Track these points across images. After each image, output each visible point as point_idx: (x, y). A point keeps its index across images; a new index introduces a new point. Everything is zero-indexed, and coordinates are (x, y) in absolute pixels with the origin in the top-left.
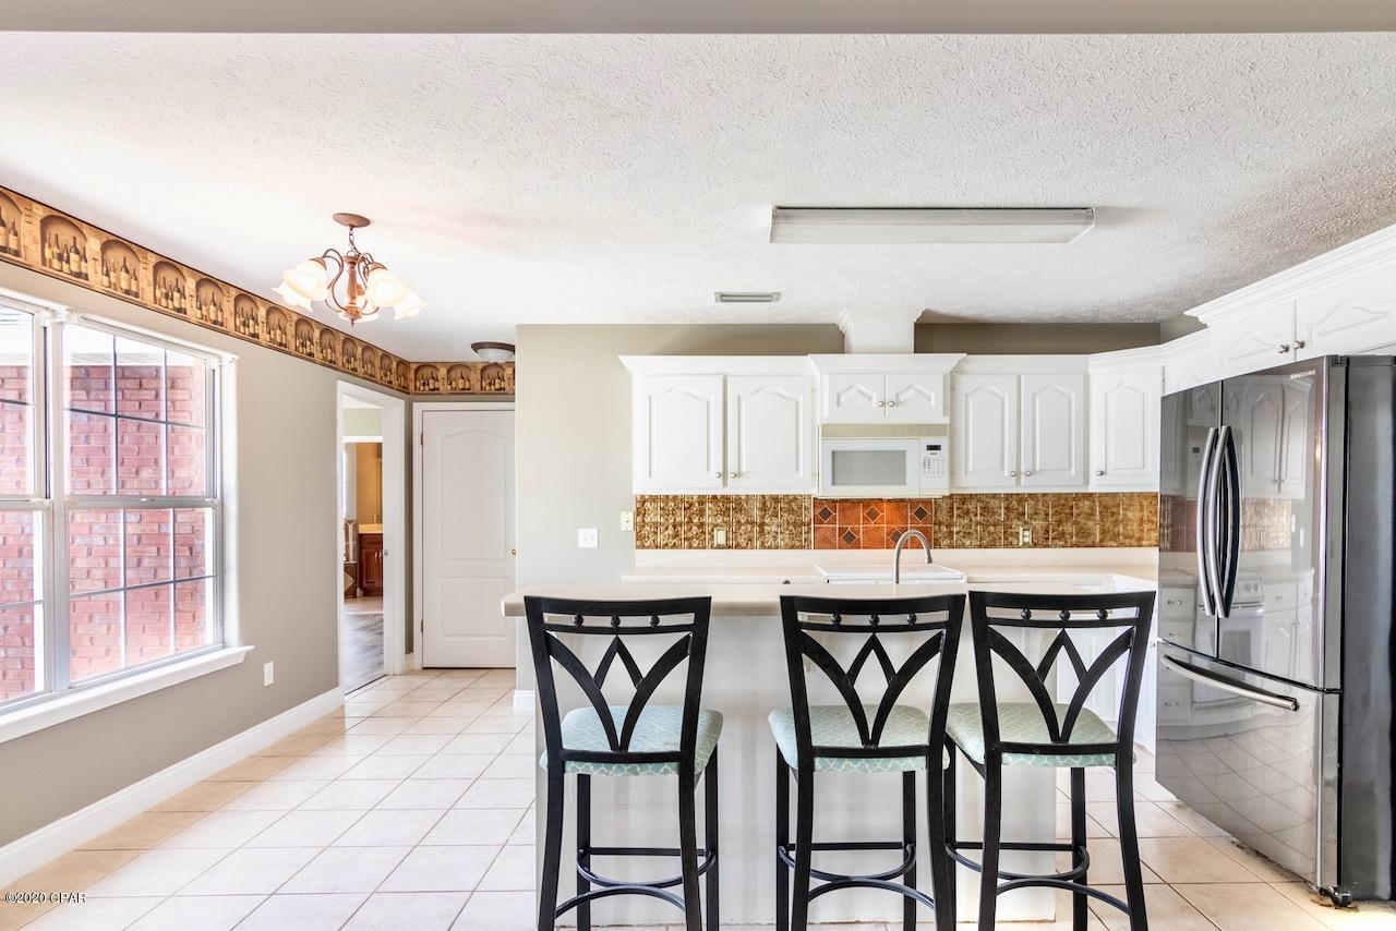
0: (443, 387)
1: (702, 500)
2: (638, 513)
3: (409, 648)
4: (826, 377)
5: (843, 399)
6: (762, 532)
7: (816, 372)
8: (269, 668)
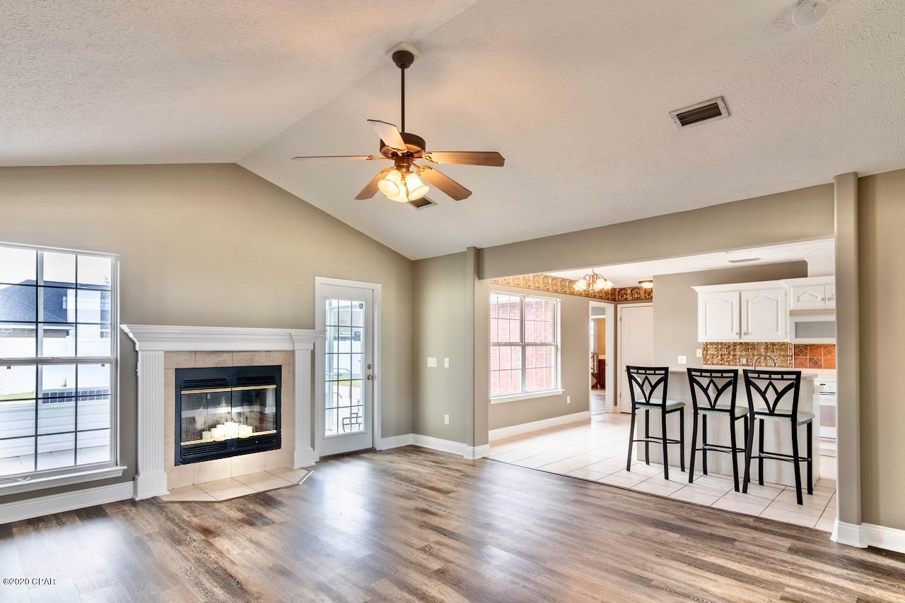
0: (629, 298)
1: (735, 344)
2: (704, 350)
3: (616, 404)
4: (792, 289)
5: (801, 299)
6: (765, 359)
7: (787, 287)
8: (568, 398)
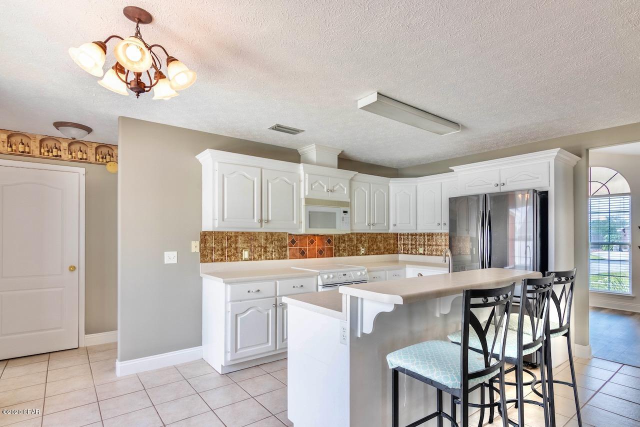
1: (237, 234)
2: (202, 242)
4: (307, 175)
5: (313, 187)
6: (266, 252)
